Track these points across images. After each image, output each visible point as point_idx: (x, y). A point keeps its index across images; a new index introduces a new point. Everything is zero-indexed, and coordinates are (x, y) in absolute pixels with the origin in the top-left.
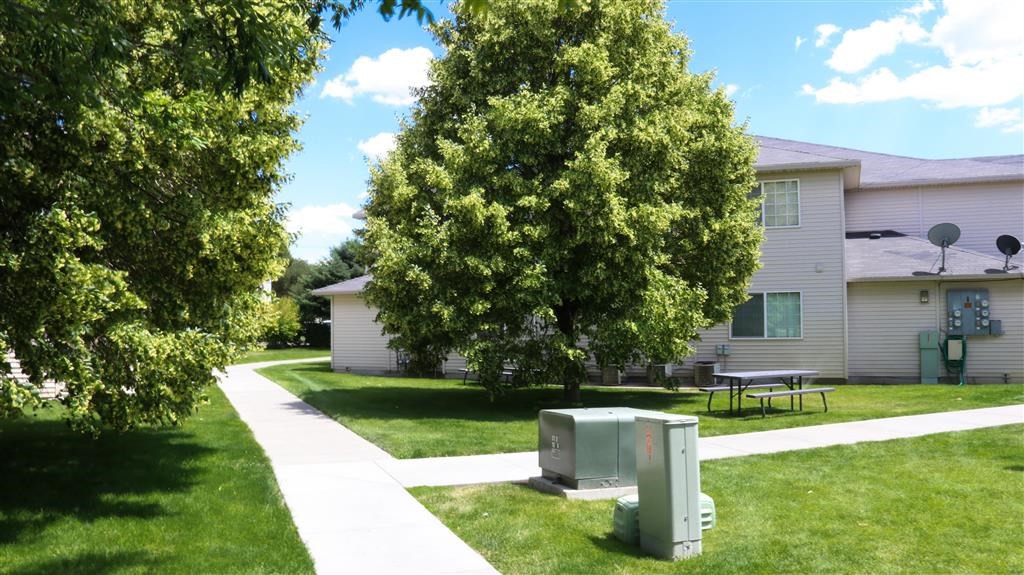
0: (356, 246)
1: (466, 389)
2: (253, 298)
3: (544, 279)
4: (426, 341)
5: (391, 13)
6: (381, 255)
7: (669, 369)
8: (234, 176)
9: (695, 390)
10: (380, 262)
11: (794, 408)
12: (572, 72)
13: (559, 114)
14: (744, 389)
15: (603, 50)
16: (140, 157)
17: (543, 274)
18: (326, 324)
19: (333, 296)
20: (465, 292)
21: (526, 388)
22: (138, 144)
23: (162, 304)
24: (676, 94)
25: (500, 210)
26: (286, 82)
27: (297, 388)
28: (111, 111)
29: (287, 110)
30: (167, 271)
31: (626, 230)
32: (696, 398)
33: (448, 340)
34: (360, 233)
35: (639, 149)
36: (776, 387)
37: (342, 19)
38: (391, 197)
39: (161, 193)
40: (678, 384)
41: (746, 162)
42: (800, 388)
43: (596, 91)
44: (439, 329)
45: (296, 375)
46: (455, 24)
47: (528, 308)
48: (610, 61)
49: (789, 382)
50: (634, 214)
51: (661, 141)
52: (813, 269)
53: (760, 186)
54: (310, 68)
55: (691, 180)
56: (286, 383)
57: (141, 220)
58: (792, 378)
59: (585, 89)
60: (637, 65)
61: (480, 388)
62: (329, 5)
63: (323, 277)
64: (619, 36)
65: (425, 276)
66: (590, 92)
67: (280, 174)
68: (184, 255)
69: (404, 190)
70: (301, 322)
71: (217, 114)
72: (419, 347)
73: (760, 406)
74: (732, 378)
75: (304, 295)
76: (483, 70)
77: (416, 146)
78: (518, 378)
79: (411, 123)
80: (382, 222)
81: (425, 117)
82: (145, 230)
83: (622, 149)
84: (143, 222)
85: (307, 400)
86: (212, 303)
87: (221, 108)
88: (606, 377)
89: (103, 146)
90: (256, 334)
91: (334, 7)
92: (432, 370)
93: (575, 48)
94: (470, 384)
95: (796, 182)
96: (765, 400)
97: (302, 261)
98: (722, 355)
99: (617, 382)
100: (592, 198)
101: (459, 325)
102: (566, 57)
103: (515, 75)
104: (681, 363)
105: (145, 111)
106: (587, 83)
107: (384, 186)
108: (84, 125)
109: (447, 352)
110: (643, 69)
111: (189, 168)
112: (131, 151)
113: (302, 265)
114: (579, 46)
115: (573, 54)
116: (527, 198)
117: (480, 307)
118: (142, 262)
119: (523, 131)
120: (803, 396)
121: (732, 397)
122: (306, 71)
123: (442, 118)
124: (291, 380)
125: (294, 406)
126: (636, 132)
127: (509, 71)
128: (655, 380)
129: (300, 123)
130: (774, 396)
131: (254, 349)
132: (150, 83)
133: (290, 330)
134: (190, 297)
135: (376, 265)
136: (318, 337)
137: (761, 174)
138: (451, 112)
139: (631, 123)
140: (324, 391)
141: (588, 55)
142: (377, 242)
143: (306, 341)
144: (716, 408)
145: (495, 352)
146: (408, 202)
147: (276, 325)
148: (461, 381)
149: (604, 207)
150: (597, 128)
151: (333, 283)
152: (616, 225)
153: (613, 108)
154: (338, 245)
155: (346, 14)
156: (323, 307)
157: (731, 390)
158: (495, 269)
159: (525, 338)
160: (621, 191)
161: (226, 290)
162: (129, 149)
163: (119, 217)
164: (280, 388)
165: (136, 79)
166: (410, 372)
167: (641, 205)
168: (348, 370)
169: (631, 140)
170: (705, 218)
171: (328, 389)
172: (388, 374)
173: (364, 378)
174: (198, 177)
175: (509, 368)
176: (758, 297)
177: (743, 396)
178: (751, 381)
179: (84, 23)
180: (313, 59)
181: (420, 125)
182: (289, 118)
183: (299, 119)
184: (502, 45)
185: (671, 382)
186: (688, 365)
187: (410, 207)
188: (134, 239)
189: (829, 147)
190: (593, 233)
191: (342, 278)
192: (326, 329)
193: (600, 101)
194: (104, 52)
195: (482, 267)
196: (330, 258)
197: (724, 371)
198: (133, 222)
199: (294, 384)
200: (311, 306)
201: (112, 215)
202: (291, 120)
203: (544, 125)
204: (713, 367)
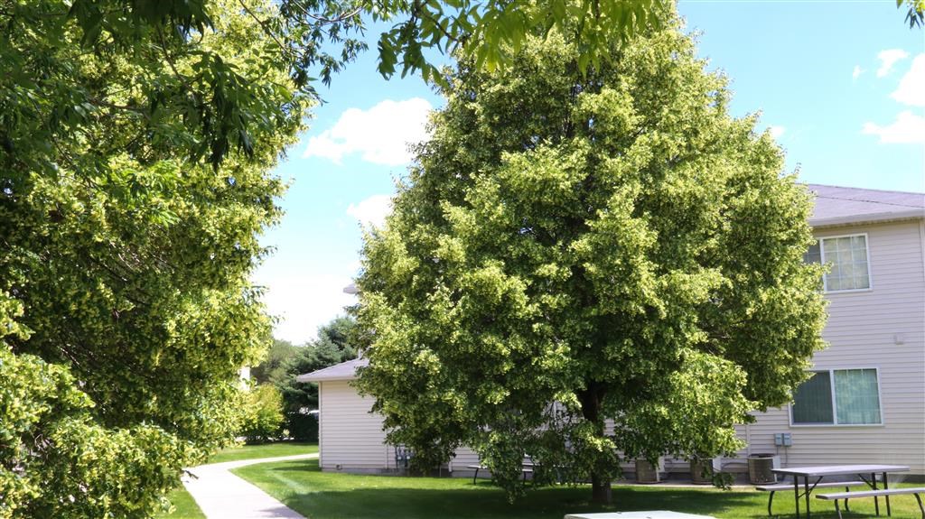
0: (346, 323)
1: (475, 490)
2: (231, 387)
3: (566, 359)
4: (432, 434)
5: (391, 71)
6: (377, 334)
7: (717, 463)
8: (206, 249)
9: (750, 489)
10: (377, 344)
11: (880, 513)
12: (591, 121)
13: (580, 172)
14: (811, 489)
15: (627, 96)
16: (101, 229)
17: (566, 354)
18: (312, 415)
19: (321, 382)
20: (478, 376)
21: (550, 487)
22: (99, 212)
23: (126, 395)
24: (714, 142)
25: (518, 284)
26: (267, 145)
27: (280, 490)
28: (67, 179)
29: (270, 174)
30: (128, 359)
31: (656, 300)
32: (752, 499)
33: (457, 432)
34: (352, 310)
35: (670, 205)
36: (855, 485)
37: (332, 74)
38: (389, 271)
39: (125, 268)
40: (730, 482)
41: (800, 216)
42: (886, 488)
43: (620, 141)
44: (448, 419)
45: (278, 476)
46: (457, 71)
47: (547, 392)
48: (635, 107)
49: (870, 479)
50: (665, 284)
51: (693, 195)
52: (892, 341)
53: (818, 244)
54: (294, 128)
55: (735, 242)
56: (266, 485)
57: (99, 301)
58: (873, 475)
59: (608, 141)
60: (666, 110)
61: (493, 488)
62: (317, 58)
63: (310, 361)
64: (644, 80)
65: (434, 358)
66: (612, 144)
67: (262, 245)
68: (148, 343)
69: (404, 263)
70: (284, 413)
71: (191, 181)
72: (424, 439)
73: (834, 509)
74: (796, 475)
75: (287, 381)
76: (491, 124)
77: (415, 210)
78: (540, 475)
79: (409, 184)
80: (381, 297)
81: (425, 177)
82: (104, 312)
83: (650, 206)
84: (101, 303)
85: (291, 506)
86: (183, 393)
87: (194, 175)
88: (642, 474)
89: (58, 216)
90: (234, 428)
91: (322, 60)
92: (436, 467)
93: (593, 95)
94: (481, 484)
95: (864, 237)
96: (841, 502)
97: (284, 342)
98: (782, 445)
99: (655, 480)
100: (618, 262)
101: (472, 415)
102: (584, 106)
103: (527, 128)
104: (732, 455)
105: (109, 180)
106: (609, 134)
107: (380, 257)
108: (35, 195)
109: (455, 447)
110: (672, 116)
111: (158, 239)
112: (90, 222)
113: (284, 347)
114: (598, 93)
115: (590, 102)
116: (546, 266)
117: (498, 396)
118: (102, 347)
119: (541, 192)
120: (890, 497)
121: (797, 498)
122: (289, 132)
123: (444, 177)
124: (272, 481)
125: (277, 512)
126: (664, 185)
127: (520, 125)
128: (703, 476)
129: (285, 188)
130: (851, 496)
131: (232, 446)
132: (114, 146)
133: (271, 423)
134: (158, 386)
135: (372, 346)
136: (304, 430)
137: (819, 230)
138: (454, 171)
139: (659, 176)
140: (311, 494)
141: (609, 101)
142: (375, 320)
143: (291, 435)
144: (779, 512)
145: (514, 444)
146: (408, 277)
147: (255, 417)
148: (471, 481)
149: (630, 273)
150: (620, 183)
151: (321, 367)
152: (645, 293)
153: (638, 162)
154: (327, 324)
155: (336, 68)
156: (309, 395)
157: (796, 489)
158: (514, 347)
159: (544, 428)
160: (651, 255)
161: (198, 377)
162: (88, 219)
163: (74, 298)
164: (260, 491)
165: (98, 140)
166: (412, 470)
167: (673, 272)
168: (339, 469)
169: (660, 195)
170: (752, 285)
171: (316, 491)
172: (386, 472)
173: (357, 478)
174: (168, 249)
175: (528, 464)
176: (823, 376)
177: (812, 496)
178: (821, 478)
179: (41, 85)
180: (298, 118)
181: (419, 187)
182: (272, 182)
183: (282, 184)
184: (511, 95)
185: (722, 479)
186: (742, 459)
187: (410, 281)
188: (90, 323)
189: (904, 193)
190: (617, 302)
191: (331, 362)
192: (313, 422)
193: (623, 154)
194: (64, 115)
195: (500, 345)
196: (317, 339)
197: (785, 465)
198: (89, 304)
199: (275, 486)
200: (296, 394)
201: (66, 295)
202: (274, 184)
203: (565, 185)
204: (771, 460)
